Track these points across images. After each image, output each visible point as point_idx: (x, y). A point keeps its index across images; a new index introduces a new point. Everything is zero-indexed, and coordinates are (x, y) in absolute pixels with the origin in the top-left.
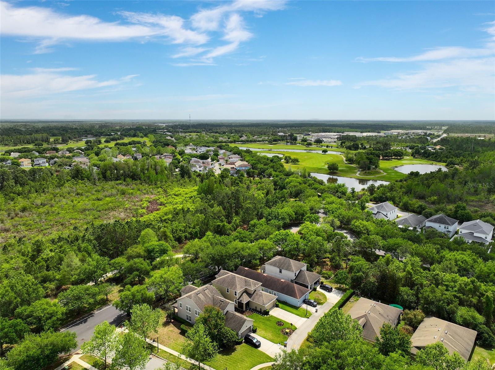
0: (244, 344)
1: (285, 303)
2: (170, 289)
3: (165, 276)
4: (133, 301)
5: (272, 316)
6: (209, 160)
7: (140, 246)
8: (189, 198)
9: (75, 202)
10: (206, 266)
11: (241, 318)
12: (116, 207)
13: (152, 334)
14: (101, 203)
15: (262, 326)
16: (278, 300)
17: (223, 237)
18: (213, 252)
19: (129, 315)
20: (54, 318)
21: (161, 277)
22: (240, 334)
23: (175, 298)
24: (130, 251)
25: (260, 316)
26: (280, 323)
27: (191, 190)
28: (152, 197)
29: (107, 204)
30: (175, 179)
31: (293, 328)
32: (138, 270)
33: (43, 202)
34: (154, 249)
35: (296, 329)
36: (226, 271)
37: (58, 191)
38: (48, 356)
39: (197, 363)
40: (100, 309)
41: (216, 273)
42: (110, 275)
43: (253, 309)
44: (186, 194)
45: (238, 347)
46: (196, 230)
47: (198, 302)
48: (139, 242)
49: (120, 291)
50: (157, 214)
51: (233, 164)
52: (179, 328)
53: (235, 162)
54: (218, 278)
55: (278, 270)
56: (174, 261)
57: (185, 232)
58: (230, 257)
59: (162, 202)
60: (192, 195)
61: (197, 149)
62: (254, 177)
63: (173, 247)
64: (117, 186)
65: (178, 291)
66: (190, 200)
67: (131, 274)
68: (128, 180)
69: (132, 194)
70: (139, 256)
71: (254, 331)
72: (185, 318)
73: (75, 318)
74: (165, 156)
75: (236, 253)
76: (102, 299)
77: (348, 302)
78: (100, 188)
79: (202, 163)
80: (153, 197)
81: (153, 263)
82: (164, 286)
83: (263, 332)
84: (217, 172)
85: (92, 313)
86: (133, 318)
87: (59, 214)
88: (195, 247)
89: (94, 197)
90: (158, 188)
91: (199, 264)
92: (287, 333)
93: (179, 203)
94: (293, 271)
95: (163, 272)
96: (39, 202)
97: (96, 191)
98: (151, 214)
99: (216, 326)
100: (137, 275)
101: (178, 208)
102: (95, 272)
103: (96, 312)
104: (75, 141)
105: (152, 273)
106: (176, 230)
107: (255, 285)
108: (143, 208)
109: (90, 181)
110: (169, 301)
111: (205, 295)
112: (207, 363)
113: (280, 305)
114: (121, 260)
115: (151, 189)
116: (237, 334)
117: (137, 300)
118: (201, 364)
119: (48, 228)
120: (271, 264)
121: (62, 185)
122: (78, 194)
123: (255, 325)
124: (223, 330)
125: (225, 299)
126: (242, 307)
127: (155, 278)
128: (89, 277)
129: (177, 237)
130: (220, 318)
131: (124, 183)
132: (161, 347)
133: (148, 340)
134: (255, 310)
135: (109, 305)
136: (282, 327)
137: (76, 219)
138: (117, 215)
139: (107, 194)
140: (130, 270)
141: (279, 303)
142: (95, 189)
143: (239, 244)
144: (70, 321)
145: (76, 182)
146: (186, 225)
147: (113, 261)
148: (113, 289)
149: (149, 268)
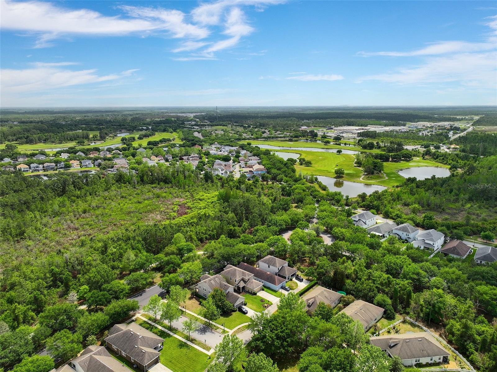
0: (237, 312)
1: (269, 288)
2: (194, 276)
3: (190, 268)
4: (170, 284)
5: (258, 296)
6: (231, 161)
7: (173, 246)
8: (210, 203)
9: (122, 205)
10: (219, 262)
11: (237, 296)
12: (153, 210)
13: (182, 303)
14: (141, 205)
15: (250, 301)
16: (264, 286)
17: (232, 240)
18: (223, 252)
19: (168, 292)
20: (124, 292)
21: (188, 269)
22: (235, 306)
23: (197, 282)
24: (167, 249)
25: (251, 296)
26: (262, 300)
27: (212, 196)
28: (181, 200)
29: (146, 207)
30: (201, 183)
31: (270, 304)
32: (172, 263)
33: (97, 205)
34: (183, 248)
35: (272, 304)
36: (231, 265)
37: (106, 194)
38: (125, 312)
39: (208, 321)
40: (149, 288)
41: (225, 266)
42: (154, 265)
43: (247, 291)
44: (209, 199)
45: (234, 313)
46: (214, 233)
47: (211, 285)
48: (173, 242)
49: (161, 277)
50: (185, 218)
51: (251, 167)
52: (198, 301)
53: (254, 166)
54: (226, 270)
55: (267, 266)
56: (197, 257)
57: (205, 234)
58: (234, 256)
59: (189, 207)
60: (213, 200)
61: (221, 148)
62: (267, 181)
63: (197, 246)
64: (153, 189)
65: (199, 278)
66: (211, 205)
67: (168, 265)
68: (161, 183)
69: (165, 197)
70: (173, 253)
71: (245, 305)
72: (203, 295)
73: (134, 293)
74: (192, 157)
75: (240, 252)
76: (150, 282)
77: (312, 289)
78: (139, 192)
79: (224, 165)
80: (183, 201)
81: (183, 258)
82: (190, 275)
83: (251, 305)
84: (237, 176)
85: (145, 290)
86: (171, 293)
87: (111, 215)
88: (211, 247)
89: (135, 200)
90: (186, 192)
91: (213, 261)
92: (265, 307)
93: (202, 207)
94: (277, 267)
95: (189, 265)
96: (94, 204)
97: (136, 194)
98: (181, 217)
99: (220, 300)
100: (172, 267)
101: (201, 214)
102: (145, 264)
103: (147, 290)
104: (111, 137)
105: (182, 265)
106: (199, 233)
107: (249, 275)
108: (175, 212)
109: (130, 184)
110: (193, 284)
111: (215, 281)
112: (214, 321)
113: (265, 289)
114: (161, 255)
115: (181, 193)
116: (234, 306)
117: (172, 283)
118: (211, 322)
119: (105, 228)
120: (263, 262)
121: (109, 189)
122: (122, 197)
123: (246, 301)
124: (225, 303)
125: (228, 284)
126: (240, 290)
127: (184, 269)
128: (141, 266)
129: (200, 238)
130: (222, 296)
131: (158, 186)
132: (187, 311)
133: (180, 307)
134: (248, 292)
135: (155, 286)
136: (263, 303)
137: (124, 220)
138: (155, 217)
139: (146, 197)
140: (168, 263)
141: (265, 288)
142: (135, 192)
143: (242, 246)
144: (132, 295)
145: (119, 186)
146: (207, 229)
147: (156, 256)
148: (157, 275)
149: (180, 262)
